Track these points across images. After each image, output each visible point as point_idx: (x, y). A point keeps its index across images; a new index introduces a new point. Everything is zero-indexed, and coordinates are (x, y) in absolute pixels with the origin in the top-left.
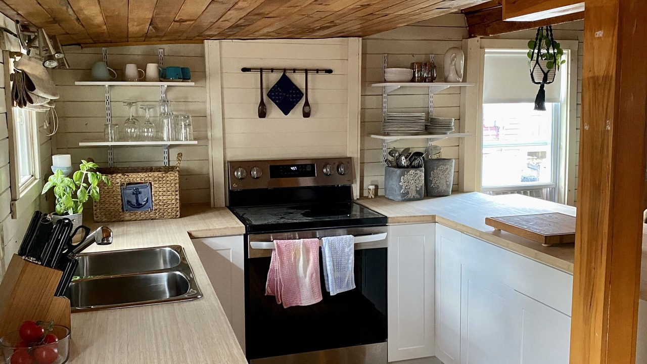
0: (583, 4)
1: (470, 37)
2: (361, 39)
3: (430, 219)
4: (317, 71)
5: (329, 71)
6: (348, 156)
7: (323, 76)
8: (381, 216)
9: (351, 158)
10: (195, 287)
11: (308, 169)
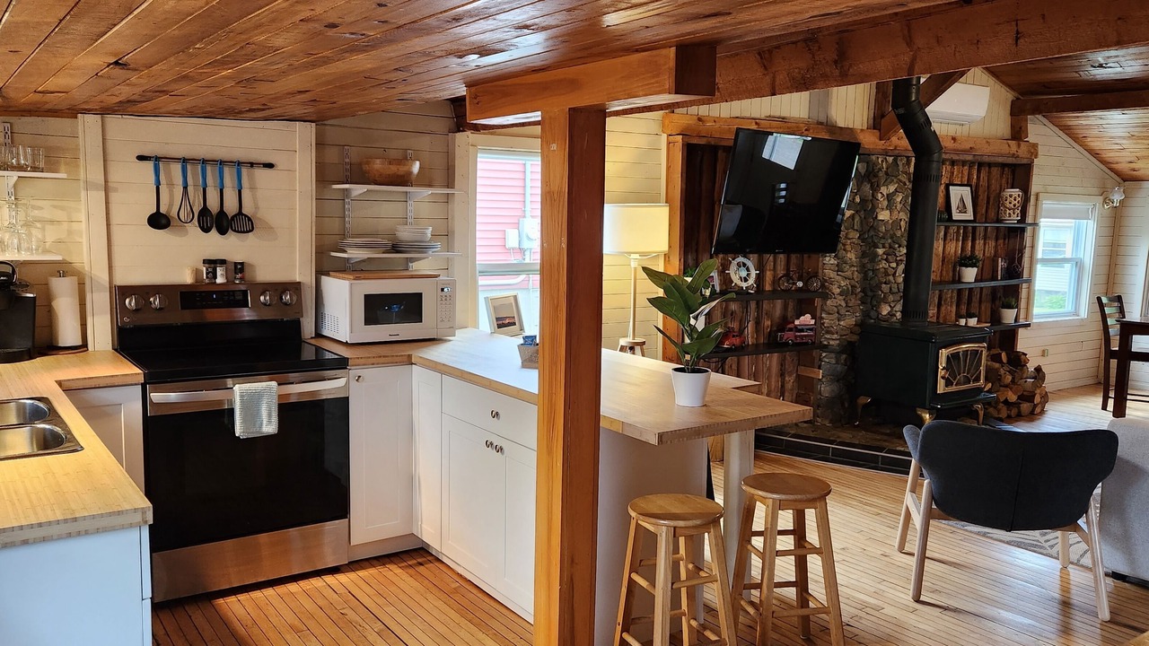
0: (539, 113)
1: (459, 131)
2: (313, 124)
3: (405, 359)
4: (252, 165)
5: (270, 166)
6: (298, 280)
7: (260, 173)
8: (336, 357)
9: (300, 283)
10: (73, 439)
11: (238, 298)
